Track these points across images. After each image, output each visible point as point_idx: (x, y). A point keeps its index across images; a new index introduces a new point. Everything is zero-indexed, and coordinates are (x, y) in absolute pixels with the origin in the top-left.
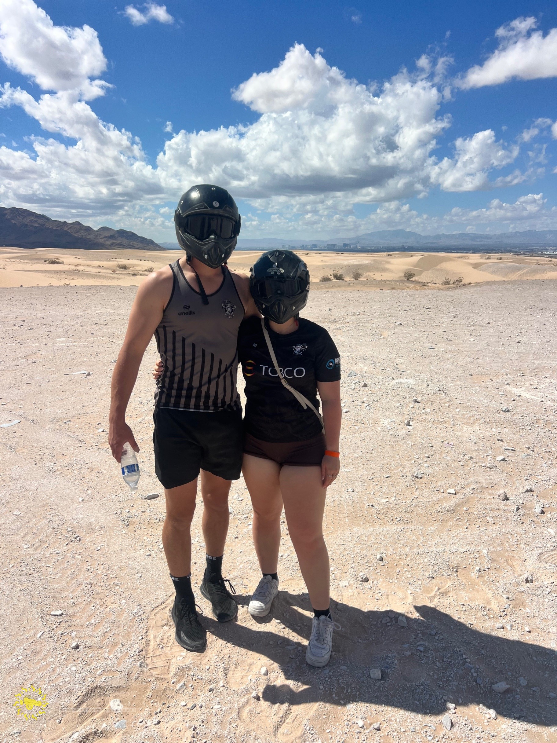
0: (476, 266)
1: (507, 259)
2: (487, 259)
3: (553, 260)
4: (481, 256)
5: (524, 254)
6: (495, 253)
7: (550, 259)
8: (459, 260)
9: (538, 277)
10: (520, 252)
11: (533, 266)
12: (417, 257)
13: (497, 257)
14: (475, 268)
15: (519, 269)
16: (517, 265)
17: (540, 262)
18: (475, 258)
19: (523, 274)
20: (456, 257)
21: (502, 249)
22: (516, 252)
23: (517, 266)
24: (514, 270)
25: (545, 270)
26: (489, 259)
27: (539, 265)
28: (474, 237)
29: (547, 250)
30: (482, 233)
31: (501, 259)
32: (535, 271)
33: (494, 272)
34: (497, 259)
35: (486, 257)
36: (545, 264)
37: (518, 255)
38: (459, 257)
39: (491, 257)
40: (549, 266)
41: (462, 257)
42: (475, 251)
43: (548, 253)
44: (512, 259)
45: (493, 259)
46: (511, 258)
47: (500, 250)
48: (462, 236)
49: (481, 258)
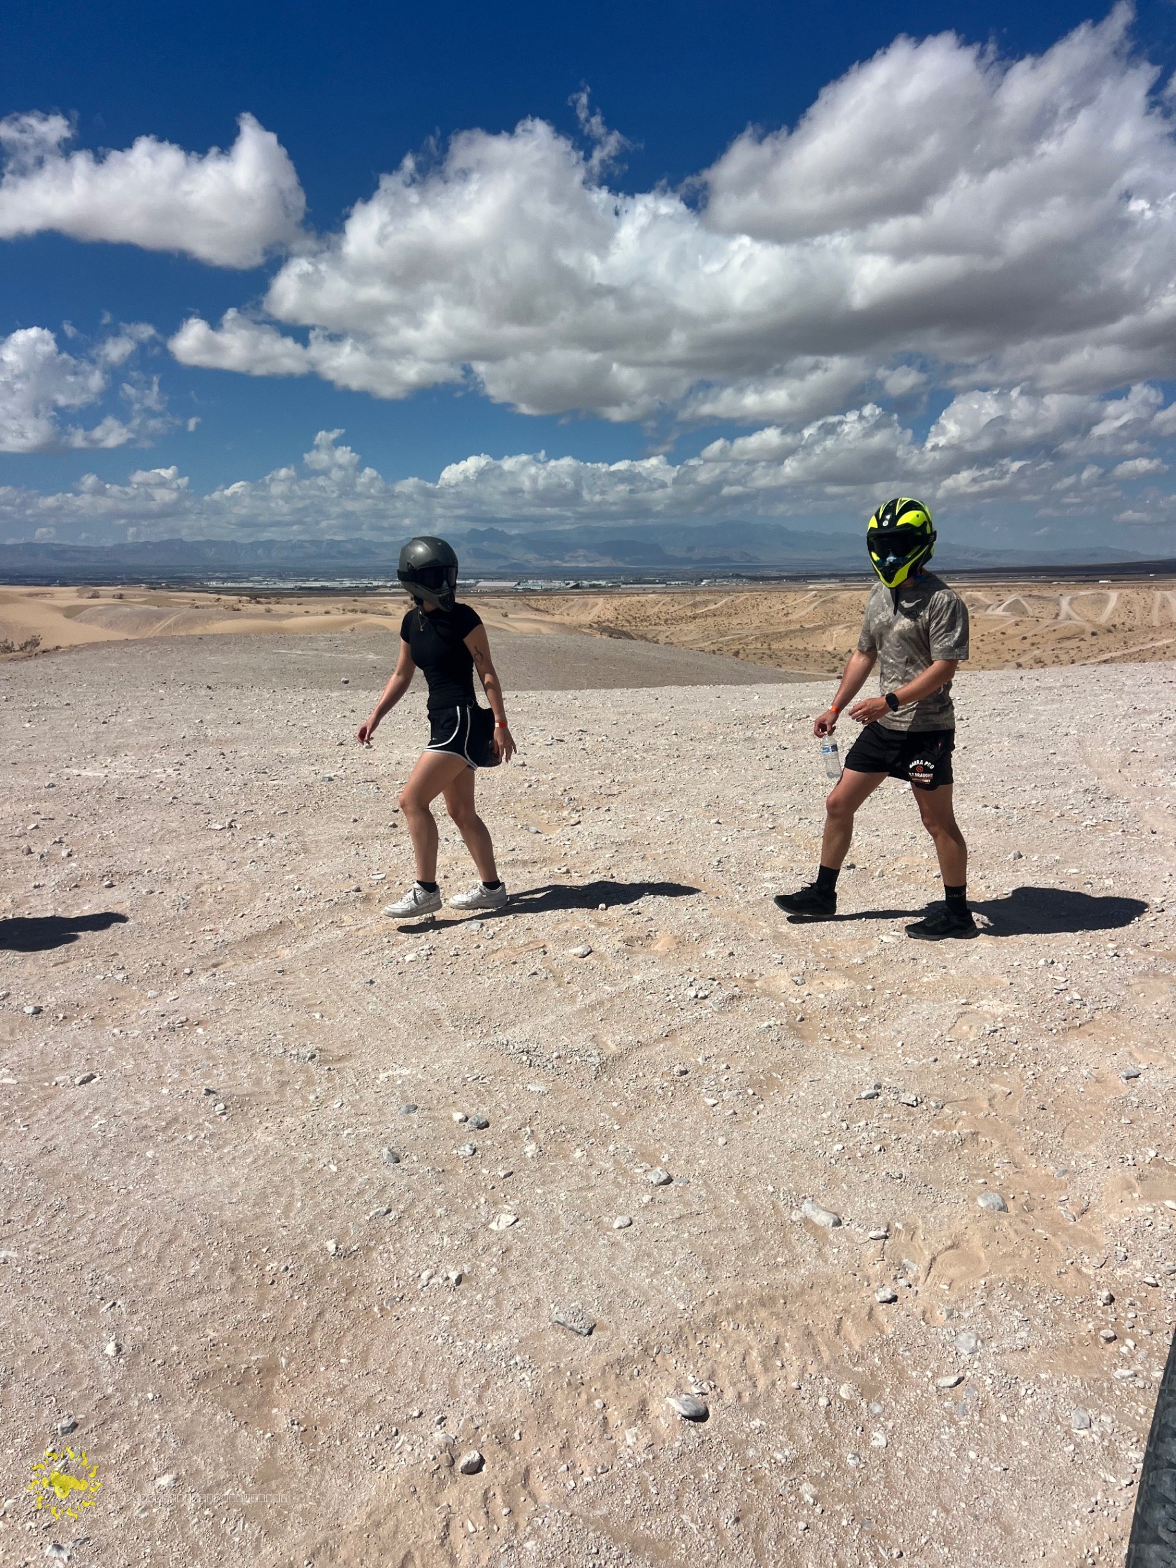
0: (71, 612)
1: (135, 596)
2: (93, 597)
3: (223, 597)
4: (78, 591)
5: (169, 588)
6: (109, 585)
7: (217, 596)
8: (30, 599)
9: (198, 631)
10: (160, 584)
11: (186, 611)
13: (113, 593)
14: (68, 616)
15: (159, 617)
16: (156, 608)
17: (198, 603)
18: (67, 595)
19: (169, 627)
20: (22, 595)
21: (124, 576)
22: (151, 583)
23: (155, 611)
24: (150, 618)
25: (210, 618)
26: (98, 597)
27: (197, 607)
28: (59, 552)
29: (211, 579)
30: (71, 544)
31: (121, 597)
32: (189, 621)
33: (111, 624)
34: (114, 597)
35: (90, 594)
36: (208, 607)
37: (155, 589)
38: (30, 595)
39: (101, 592)
40: (215, 609)
41: (37, 595)
42: (63, 580)
43: (214, 584)
44: (144, 596)
45: (106, 597)
46: (141, 596)
47: (120, 579)
48: (31, 549)
49: (80, 597)
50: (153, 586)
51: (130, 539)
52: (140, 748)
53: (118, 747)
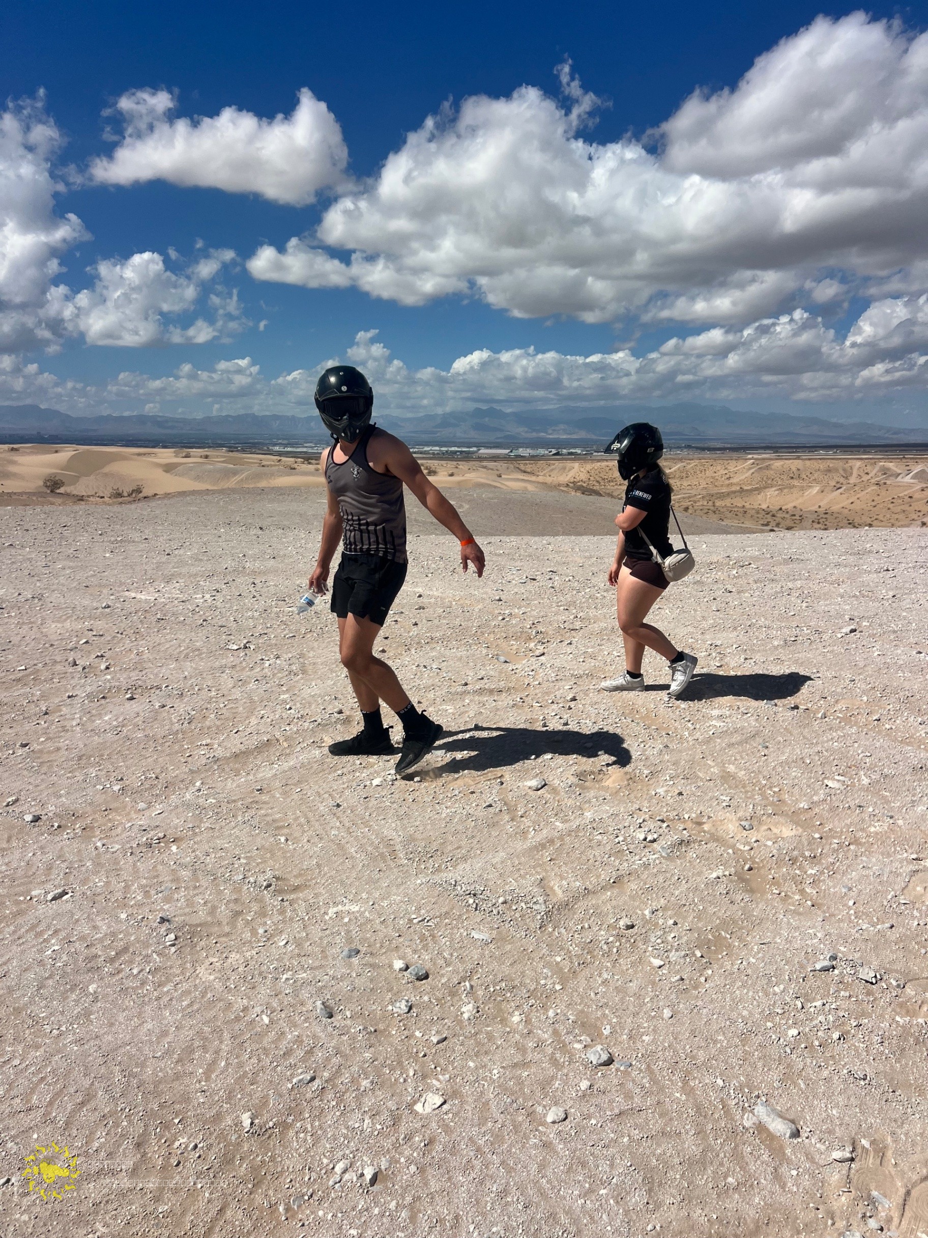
0: (169, 468)
1: (217, 457)
2: (186, 457)
3: (283, 459)
4: (174, 452)
5: (243, 451)
6: (199, 448)
7: (279, 458)
8: (139, 458)
9: (263, 484)
10: (237, 447)
11: (255, 469)
12: (66, 453)
13: (199, 454)
14: (166, 471)
15: (235, 473)
16: (232, 466)
17: (264, 463)
18: (166, 455)
19: (242, 480)
20: (134, 455)
21: (210, 441)
22: (230, 447)
23: (231, 468)
24: (228, 474)
25: (272, 475)
26: (188, 457)
27: (263, 466)
28: (162, 422)
29: (275, 445)
30: (171, 416)
31: (207, 457)
32: (258, 476)
33: (198, 478)
34: (201, 457)
35: (184, 454)
36: (272, 466)
37: (232, 451)
38: (139, 454)
39: (192, 453)
40: (277, 468)
41: (145, 454)
42: (165, 443)
43: (277, 448)
44: (225, 457)
45: (195, 457)
46: (223, 457)
47: (208, 443)
48: (142, 419)
49: (176, 456)
50: (231, 449)
51: (215, 413)
52: (189, 577)
53: (172, 575)
